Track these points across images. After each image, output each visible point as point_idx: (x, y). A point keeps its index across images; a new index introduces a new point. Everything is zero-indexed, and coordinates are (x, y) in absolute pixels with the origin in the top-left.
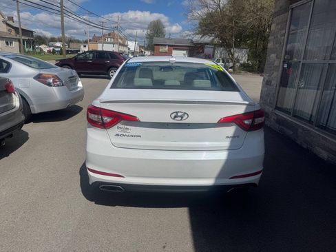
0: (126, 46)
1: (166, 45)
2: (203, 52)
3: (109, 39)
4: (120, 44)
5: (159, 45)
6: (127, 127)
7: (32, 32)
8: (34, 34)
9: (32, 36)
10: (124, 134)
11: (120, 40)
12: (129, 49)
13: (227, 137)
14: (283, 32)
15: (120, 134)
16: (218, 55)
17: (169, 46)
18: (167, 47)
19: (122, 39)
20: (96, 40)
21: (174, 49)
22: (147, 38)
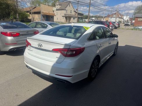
0: (123, 18)
3: (115, 16)
4: (119, 18)
7: (83, 14)
8: (84, 15)
9: (83, 16)
11: (120, 16)
12: (124, 20)
13: (57, 57)
19: (121, 15)
20: (108, 16)
22: (134, 14)
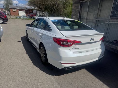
1: (15, 9)
2: (32, 12)
5: (12, 8)
6: (76, 45)
10: (75, 48)
14: (78, 9)
15: (74, 48)
16: (38, 14)
17: (17, 9)
18: (16, 9)
21: (19, 10)
22: (4, 5)
